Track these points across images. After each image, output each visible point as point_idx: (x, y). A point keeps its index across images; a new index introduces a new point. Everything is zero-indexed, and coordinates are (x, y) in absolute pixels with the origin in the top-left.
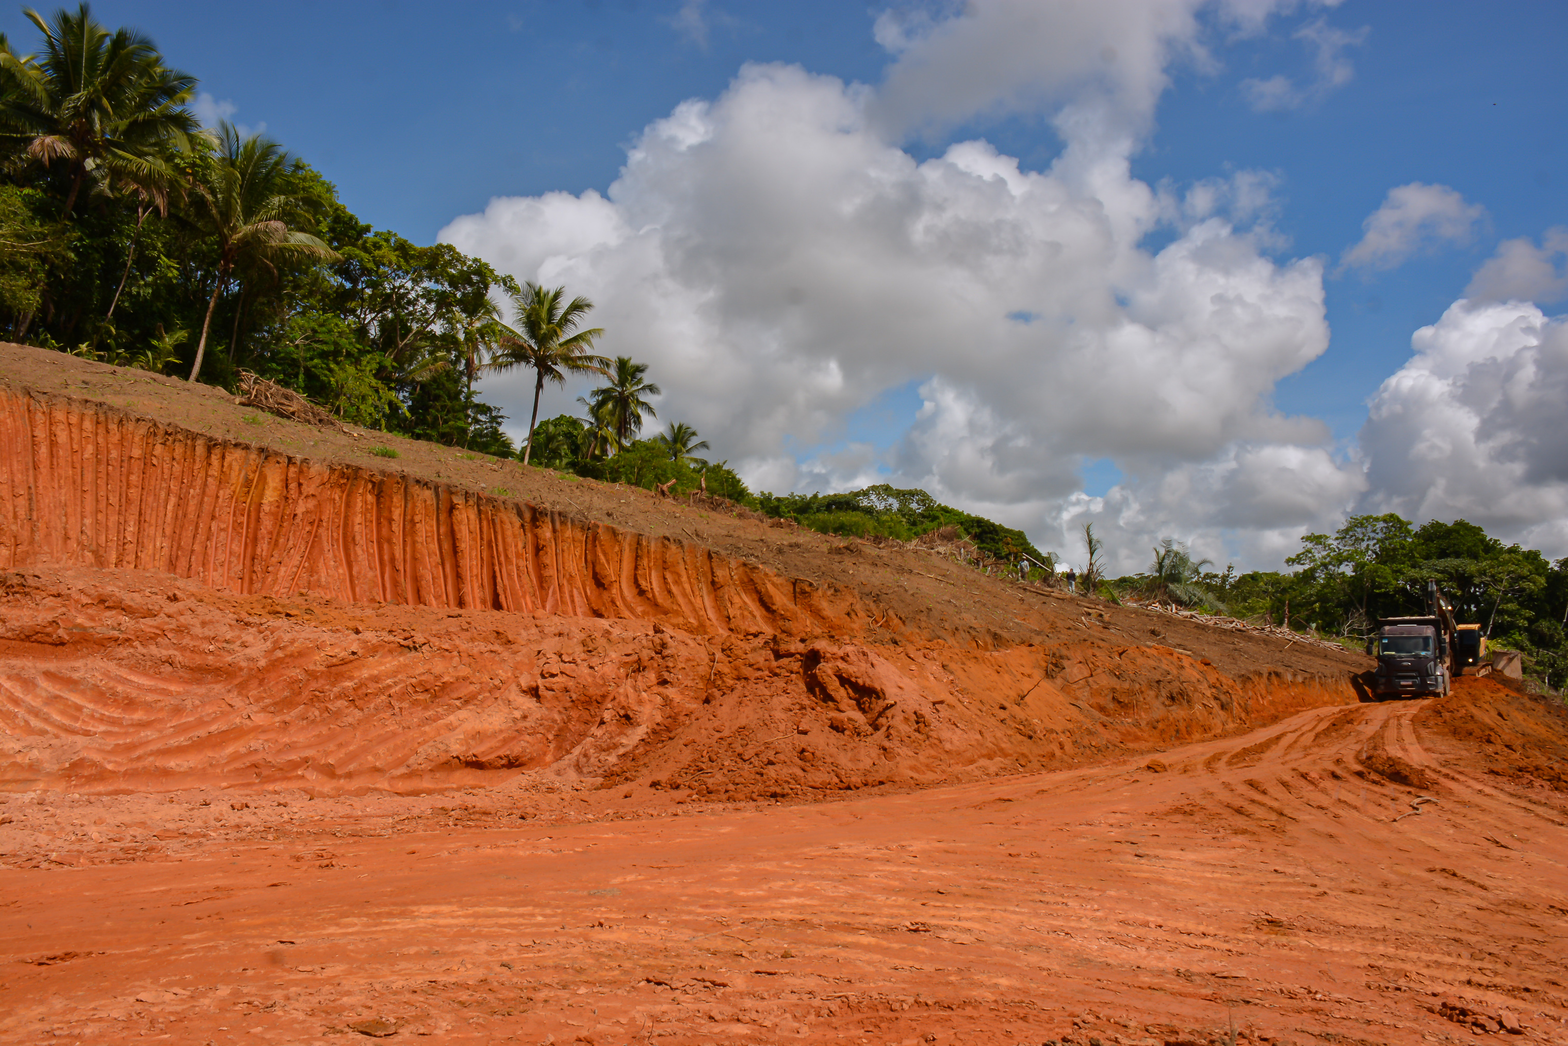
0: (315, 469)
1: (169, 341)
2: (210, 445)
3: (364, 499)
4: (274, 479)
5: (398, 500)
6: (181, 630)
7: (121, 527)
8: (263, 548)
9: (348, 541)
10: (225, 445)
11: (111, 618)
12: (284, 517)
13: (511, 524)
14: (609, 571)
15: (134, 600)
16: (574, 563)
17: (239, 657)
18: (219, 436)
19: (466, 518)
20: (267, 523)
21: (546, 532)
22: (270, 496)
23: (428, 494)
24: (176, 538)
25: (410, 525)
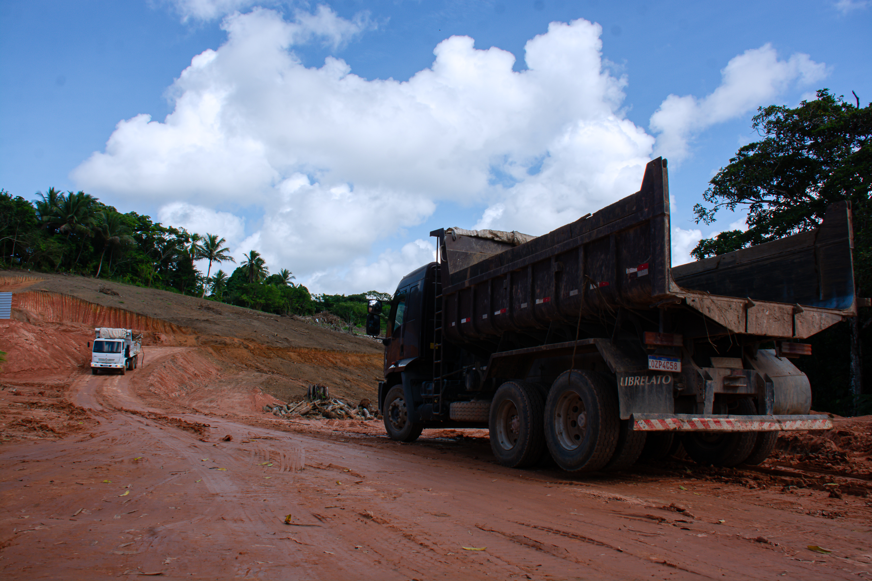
0: (105, 307)
1: (91, 265)
2: (90, 303)
3: (113, 312)
4: (99, 309)
5: (118, 312)
6: (82, 330)
7: (76, 316)
8: (97, 319)
9: (110, 318)
10: (92, 303)
11: (73, 328)
12: (100, 314)
13: (135, 316)
14: (149, 324)
15: (76, 326)
16: (143, 322)
17: (88, 333)
18: (91, 302)
19: (128, 315)
20: (98, 316)
21: (140, 317)
22: (98, 312)
23: (123, 311)
24: (84, 318)
25: (120, 316)
